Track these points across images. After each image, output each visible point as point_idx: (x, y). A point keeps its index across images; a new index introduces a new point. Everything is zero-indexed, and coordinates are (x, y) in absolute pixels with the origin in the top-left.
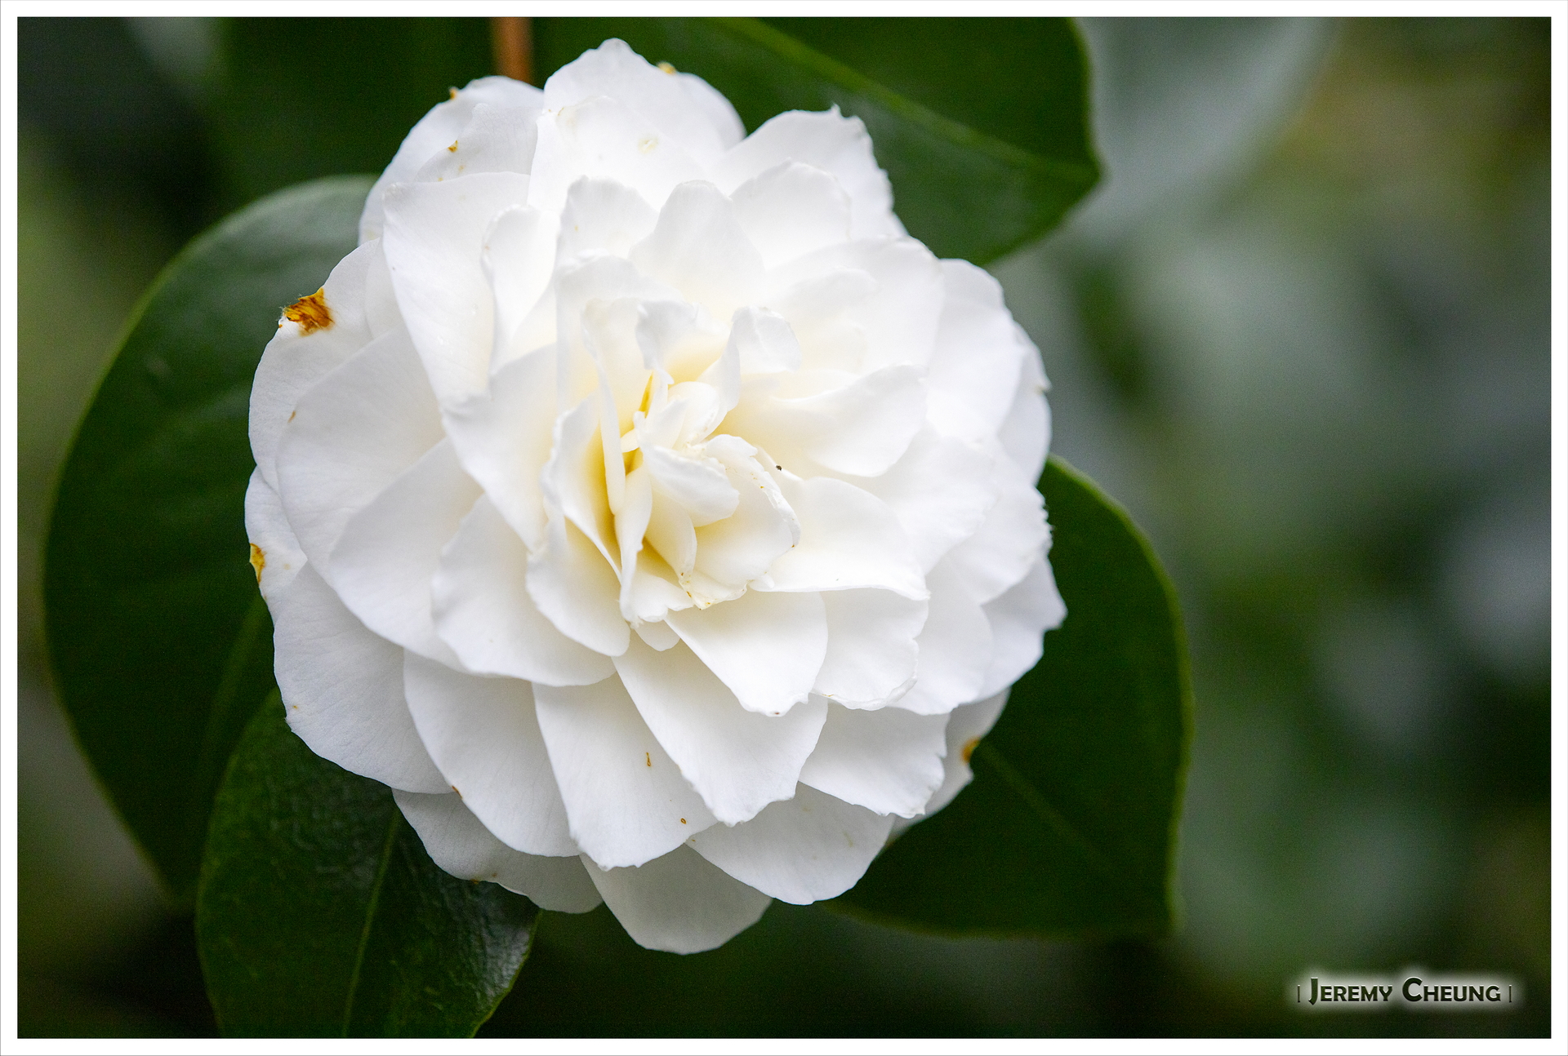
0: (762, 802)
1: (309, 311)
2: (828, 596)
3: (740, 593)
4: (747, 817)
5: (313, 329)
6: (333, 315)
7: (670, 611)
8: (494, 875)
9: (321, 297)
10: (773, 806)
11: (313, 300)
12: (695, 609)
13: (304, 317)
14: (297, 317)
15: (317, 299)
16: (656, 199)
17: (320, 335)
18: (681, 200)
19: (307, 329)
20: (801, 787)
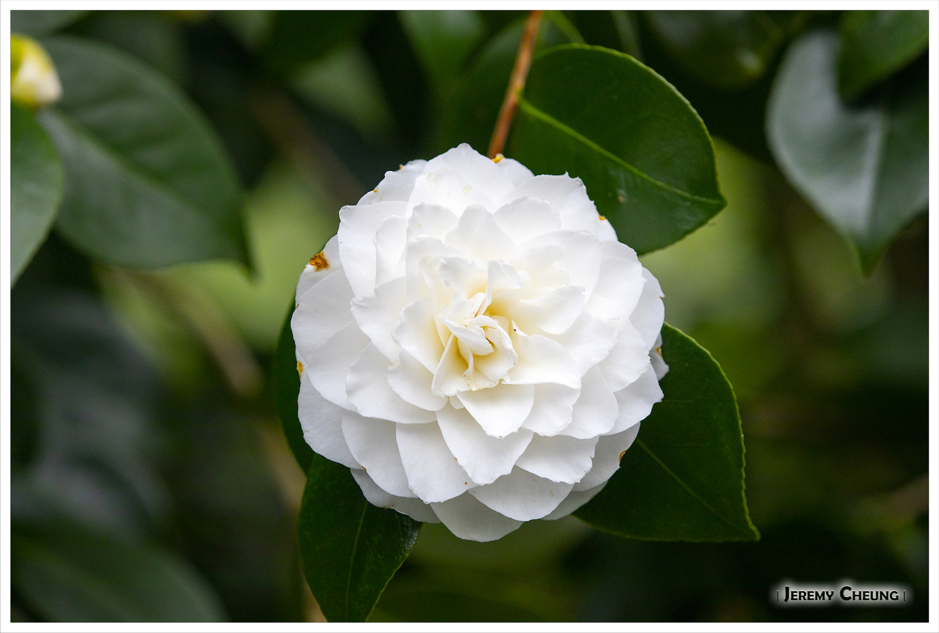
0: (497, 476)
1: (319, 261)
2: (536, 386)
3: (494, 385)
4: (490, 482)
5: (320, 269)
6: (329, 262)
7: (458, 391)
8: (393, 506)
9: (323, 255)
10: (502, 477)
11: (319, 256)
12: (471, 391)
13: (316, 264)
14: (314, 263)
15: (321, 256)
16: (459, 212)
17: (324, 271)
18: (470, 213)
19: (318, 269)
20: (516, 468)
